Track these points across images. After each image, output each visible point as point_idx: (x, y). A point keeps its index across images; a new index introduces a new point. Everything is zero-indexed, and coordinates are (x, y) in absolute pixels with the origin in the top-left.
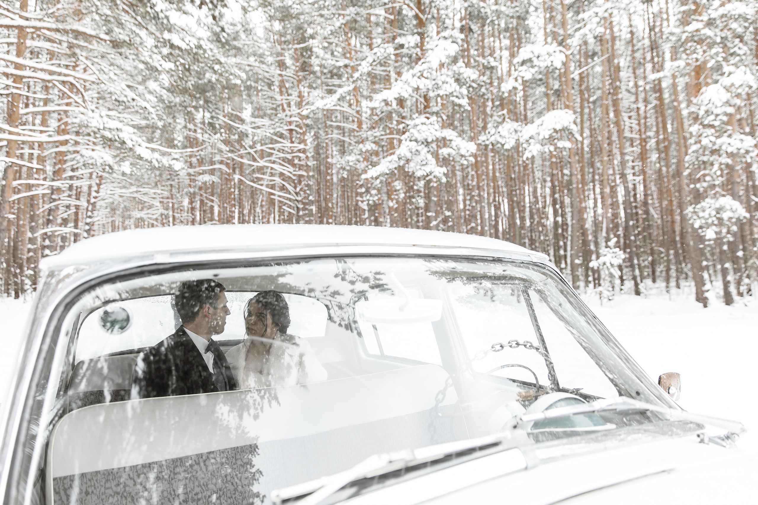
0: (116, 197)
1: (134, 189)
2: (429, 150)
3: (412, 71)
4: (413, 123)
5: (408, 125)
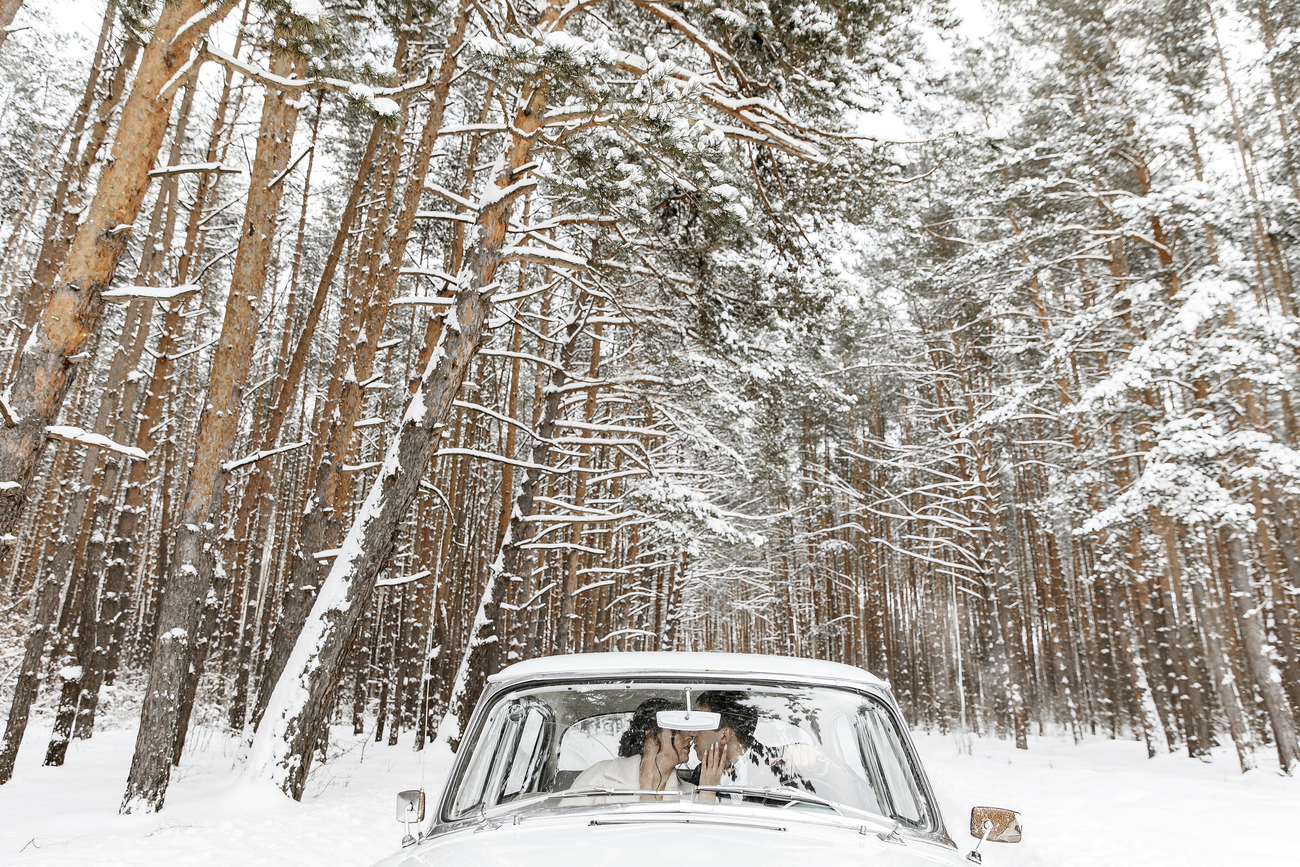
2: (1211, 472)
3: (1148, 343)
4: (1165, 428)
5: (1156, 434)
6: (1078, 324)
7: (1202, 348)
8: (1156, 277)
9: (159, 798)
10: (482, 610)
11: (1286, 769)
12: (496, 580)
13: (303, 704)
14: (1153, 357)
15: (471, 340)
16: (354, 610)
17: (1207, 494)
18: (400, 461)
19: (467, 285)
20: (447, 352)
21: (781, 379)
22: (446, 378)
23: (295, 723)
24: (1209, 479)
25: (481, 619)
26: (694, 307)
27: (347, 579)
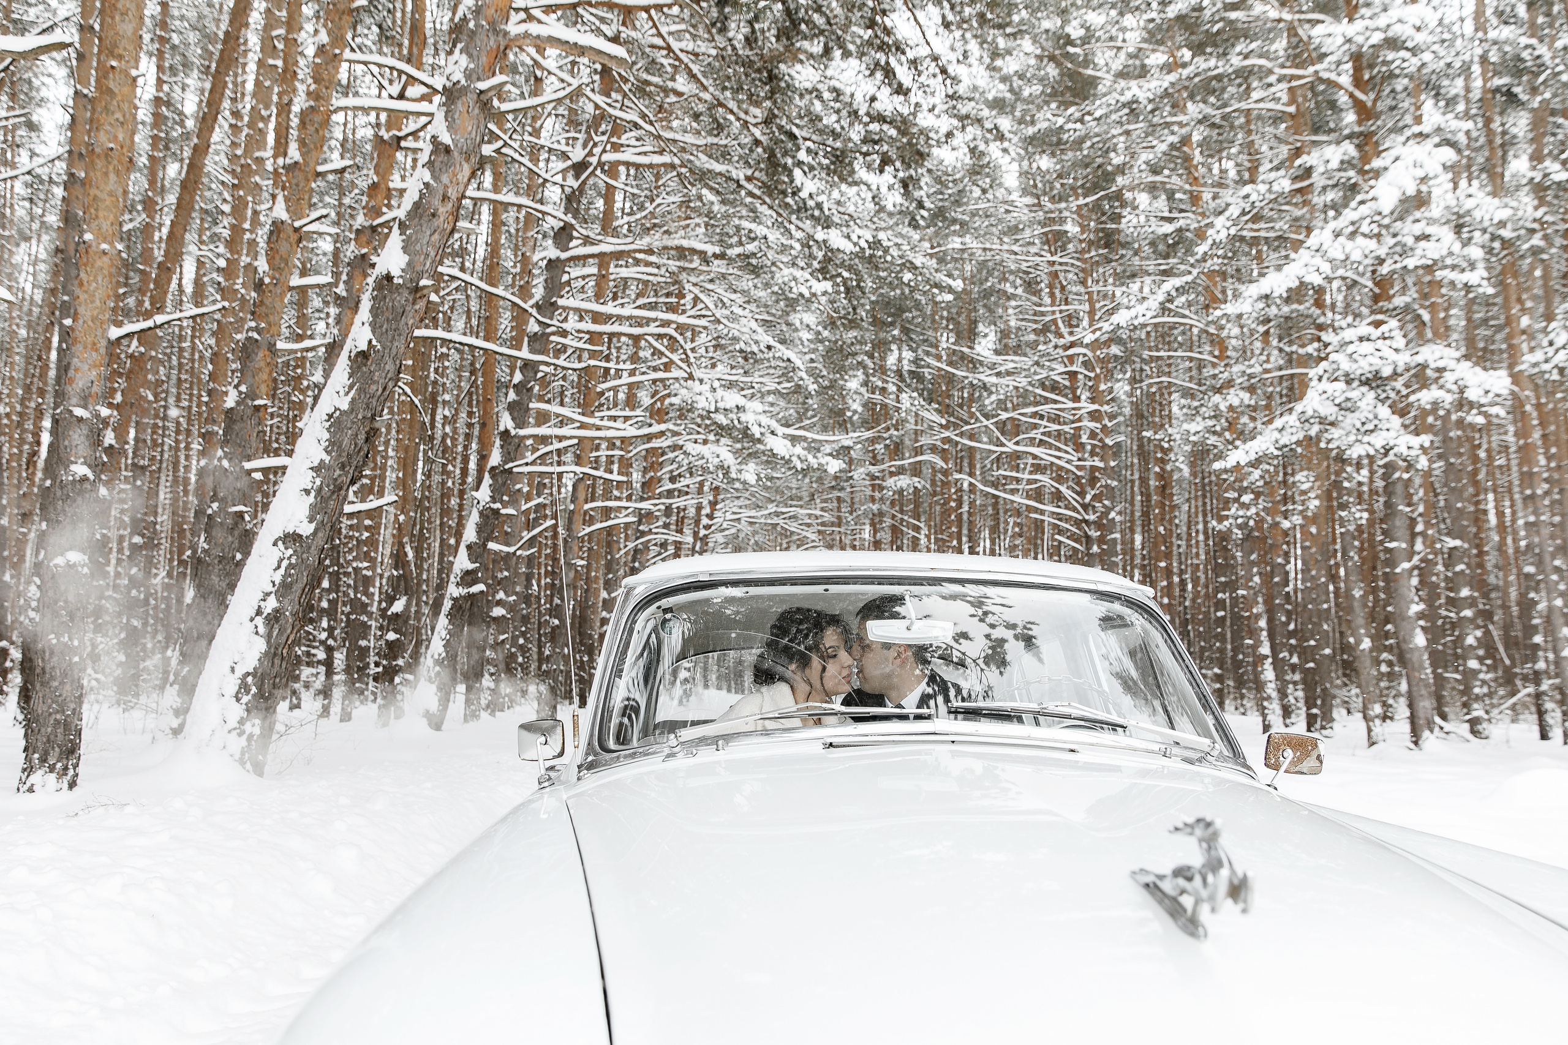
0: (743, 525)
1: (772, 508)
2: (1384, 395)
3: (1333, 225)
4: (1339, 338)
5: (1326, 345)
6: (1247, 196)
7: (1395, 235)
8: (1349, 137)
9: (71, 772)
10: (463, 552)
11: (1416, 743)
12: (481, 513)
13: (258, 656)
14: (1336, 244)
15: (468, 160)
16: (320, 535)
17: (1376, 422)
18: (374, 332)
19: (458, 76)
20: (434, 177)
21: (868, 252)
22: (434, 215)
23: (250, 679)
24: (1380, 404)
25: (462, 562)
26: (757, 142)
27: (307, 492)
